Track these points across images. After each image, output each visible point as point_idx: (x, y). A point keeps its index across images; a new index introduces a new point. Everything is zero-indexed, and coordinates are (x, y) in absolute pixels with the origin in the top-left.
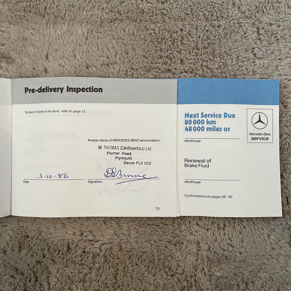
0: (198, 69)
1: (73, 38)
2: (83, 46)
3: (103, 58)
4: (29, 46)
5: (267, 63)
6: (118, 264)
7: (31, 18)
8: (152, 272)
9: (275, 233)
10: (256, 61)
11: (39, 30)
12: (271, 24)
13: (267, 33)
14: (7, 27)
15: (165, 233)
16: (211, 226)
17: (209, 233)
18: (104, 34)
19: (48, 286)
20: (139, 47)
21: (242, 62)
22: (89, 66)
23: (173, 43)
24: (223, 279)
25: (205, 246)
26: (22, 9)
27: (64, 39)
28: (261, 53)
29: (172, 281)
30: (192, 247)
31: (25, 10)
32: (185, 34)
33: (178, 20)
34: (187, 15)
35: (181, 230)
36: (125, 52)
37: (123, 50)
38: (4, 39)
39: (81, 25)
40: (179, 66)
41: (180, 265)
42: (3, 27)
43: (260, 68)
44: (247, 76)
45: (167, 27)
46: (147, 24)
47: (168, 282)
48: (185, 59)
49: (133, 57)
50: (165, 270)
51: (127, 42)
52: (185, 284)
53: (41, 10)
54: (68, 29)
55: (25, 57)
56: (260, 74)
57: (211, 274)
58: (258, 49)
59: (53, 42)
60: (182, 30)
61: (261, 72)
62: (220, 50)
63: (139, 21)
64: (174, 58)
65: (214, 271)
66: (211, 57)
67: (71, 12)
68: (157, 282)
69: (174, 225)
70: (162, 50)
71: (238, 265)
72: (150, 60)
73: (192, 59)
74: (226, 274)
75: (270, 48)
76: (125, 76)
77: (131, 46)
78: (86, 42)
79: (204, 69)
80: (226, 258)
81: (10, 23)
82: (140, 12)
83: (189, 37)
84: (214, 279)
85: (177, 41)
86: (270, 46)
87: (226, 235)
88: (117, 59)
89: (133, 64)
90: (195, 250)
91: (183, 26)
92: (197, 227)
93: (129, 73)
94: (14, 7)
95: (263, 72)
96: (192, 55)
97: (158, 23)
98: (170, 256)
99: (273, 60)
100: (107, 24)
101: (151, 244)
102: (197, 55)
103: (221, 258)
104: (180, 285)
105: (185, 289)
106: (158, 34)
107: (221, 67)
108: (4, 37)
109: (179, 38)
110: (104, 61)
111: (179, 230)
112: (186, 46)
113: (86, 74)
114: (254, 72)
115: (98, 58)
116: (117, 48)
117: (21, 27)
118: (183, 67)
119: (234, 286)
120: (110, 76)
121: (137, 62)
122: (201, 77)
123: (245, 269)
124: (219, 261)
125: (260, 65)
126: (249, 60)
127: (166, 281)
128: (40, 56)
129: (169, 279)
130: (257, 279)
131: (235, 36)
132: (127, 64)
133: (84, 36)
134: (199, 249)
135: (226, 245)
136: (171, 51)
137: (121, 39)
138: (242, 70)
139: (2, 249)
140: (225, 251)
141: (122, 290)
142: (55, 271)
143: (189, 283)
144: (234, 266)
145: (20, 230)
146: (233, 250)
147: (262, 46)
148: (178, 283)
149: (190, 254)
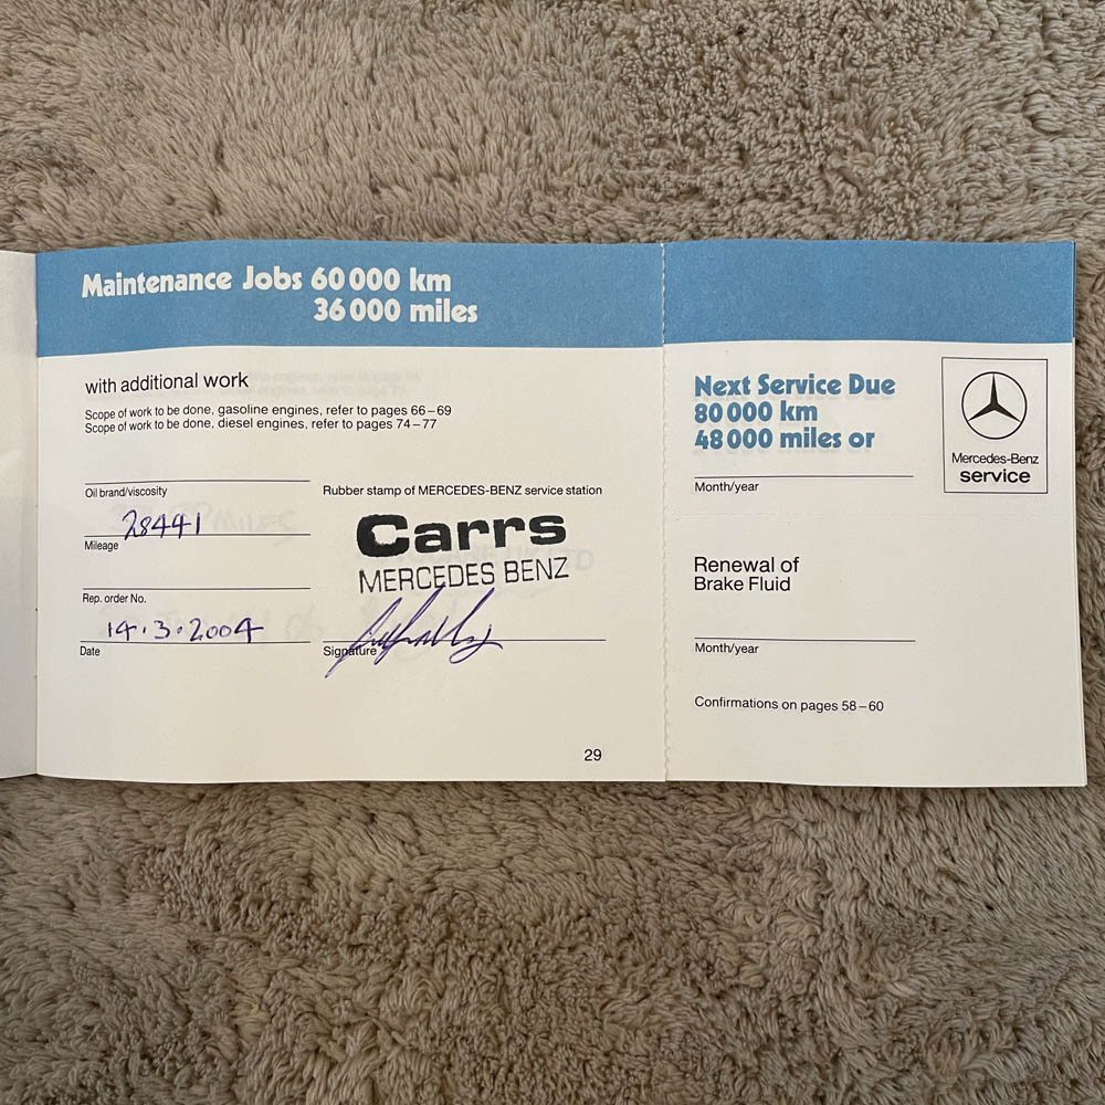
0: (807, 185)
1: (318, 75)
2: (357, 107)
3: (436, 152)
4: (149, 114)
5: (1082, 151)
6: (500, 948)
7: (156, 5)
8: (634, 979)
10: (1040, 143)
11: (188, 48)
13: (1082, 33)
14: (66, 44)
15: (687, 827)
16: (870, 799)
17: (864, 826)
18: (437, 60)
19: (233, 1038)
20: (574, 104)
21: (985, 149)
22: (382, 185)
23: (708, 83)
24: (920, 1011)
25: (849, 879)
27: (284, 81)
28: (1060, 110)
29: (718, 1019)
30: (795, 882)
32: (756, 46)
35: (752, 819)
36: (518, 124)
37: (510, 120)
38: (57, 88)
39: (347, 25)
40: (732, 172)
41: (751, 956)
42: (49, 43)
43: (1056, 171)
44: (1006, 206)
45: (682, 20)
46: (603, 11)
47: (702, 1020)
48: (755, 146)
49: (551, 143)
50: (690, 973)
51: (527, 85)
52: (772, 1029)
54: (297, 45)
55: (136, 155)
56: (1057, 196)
57: (875, 991)
58: (1046, 96)
59: (239, 94)
60: (740, 32)
61: (1061, 186)
62: (896, 106)
64: (711, 144)
65: (886, 979)
66: (859, 135)
68: (660, 1021)
69: (722, 800)
70: (662, 114)
71: (980, 956)
72: (619, 153)
73: (784, 146)
74: (932, 992)
75: (1096, 91)
76: (522, 216)
77: (545, 101)
78: (369, 92)
79: (831, 181)
80: (930, 925)
81: (75, 26)
83: (771, 59)
84: (886, 1009)
85: (722, 75)
86: (1093, 84)
87: (932, 836)
88: (491, 154)
89: (553, 170)
90: (807, 897)
91: (746, 15)
92: (814, 803)
93: (536, 205)
95: (1068, 186)
96: (782, 127)
97: (647, 5)
98: (707, 919)
100: (446, 19)
101: (631, 868)
102: (803, 128)
103: (911, 926)
104: (750, 1033)
105: (773, 1050)
106: (646, 50)
107: (898, 172)
108: (54, 80)
109: (732, 64)
110: (438, 163)
111: (743, 819)
112: (758, 95)
113: (370, 212)
114: (1032, 188)
115: (417, 151)
116: (489, 109)
117: (117, 40)
118: (750, 175)
119: (967, 1038)
120: (463, 221)
121: (568, 163)
122: (819, 214)
123: (1011, 969)
124: (904, 940)
125: (1055, 161)
126: (1009, 141)
127: (692, 1016)
128: (193, 153)
129: (708, 1008)
130: (1059, 1011)
131: (953, 48)
132: (527, 173)
133: (358, 67)
134: (825, 892)
135: (933, 876)
136: (700, 114)
137: (502, 76)
138: (985, 183)
139: (60, 890)
140: (928, 900)
141: (521, 1051)
142: (259, 980)
143: (785, 1024)
144: (965, 957)
145: (125, 823)
146: (958, 893)
147: (1065, 87)
148: (744, 1023)
149: (790, 911)
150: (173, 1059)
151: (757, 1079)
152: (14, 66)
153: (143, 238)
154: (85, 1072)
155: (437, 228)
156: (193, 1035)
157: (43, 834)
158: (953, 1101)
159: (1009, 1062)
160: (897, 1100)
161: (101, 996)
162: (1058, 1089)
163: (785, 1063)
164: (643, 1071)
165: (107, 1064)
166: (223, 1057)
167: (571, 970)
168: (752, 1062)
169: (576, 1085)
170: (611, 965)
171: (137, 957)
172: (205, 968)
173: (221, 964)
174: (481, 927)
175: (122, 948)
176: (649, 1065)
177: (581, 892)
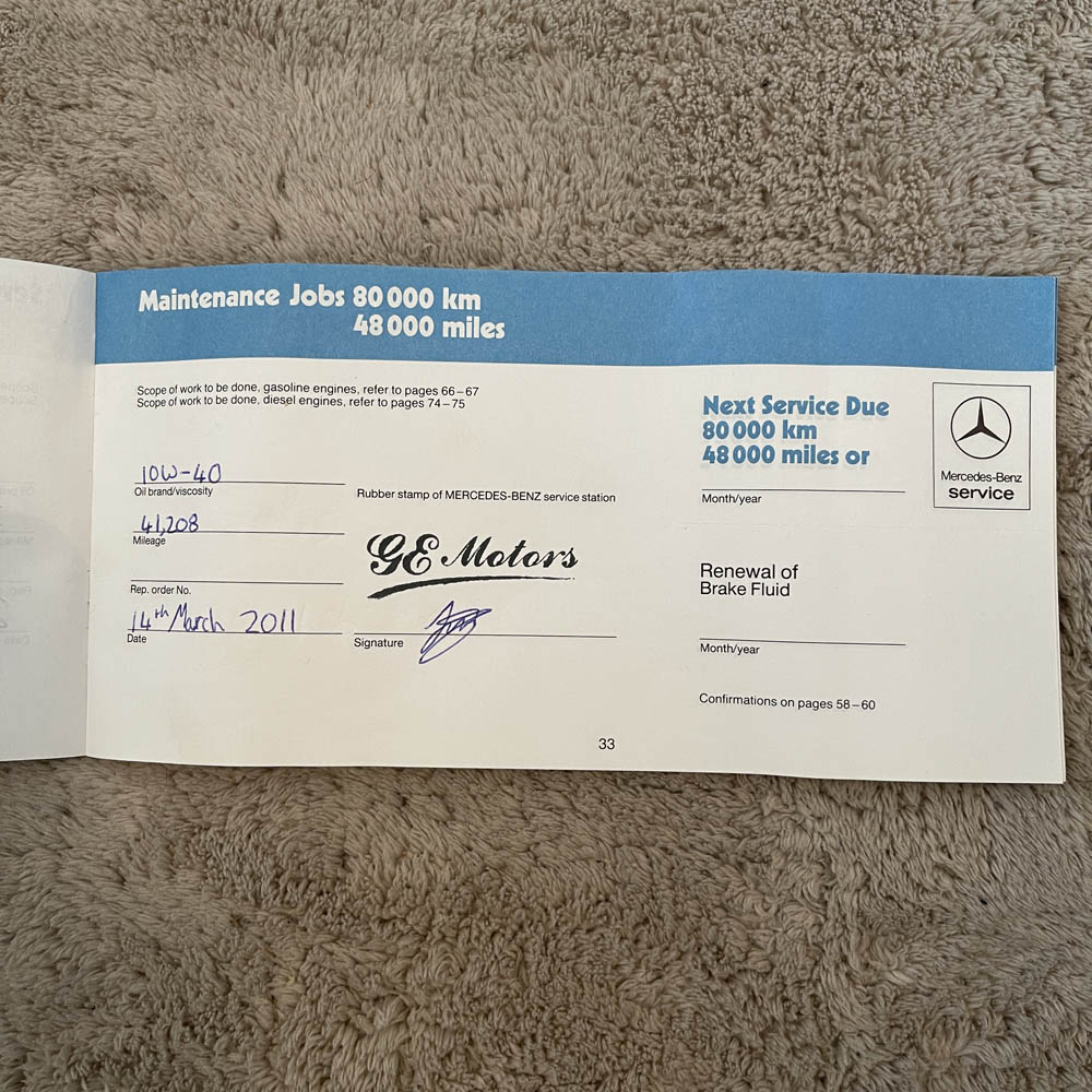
0: (824, 225)
1: (375, 114)
2: (410, 144)
3: (481, 187)
4: (218, 146)
5: (1081, 201)
6: (521, 927)
7: (227, 48)
8: (648, 961)
10: (1040, 193)
11: (256, 87)
13: (1081, 92)
14: (142, 80)
15: (702, 820)
16: (873, 797)
17: (867, 822)
18: (484, 101)
19: (269, 1008)
20: (611, 146)
21: (989, 196)
22: (431, 216)
23: (735, 130)
24: (917, 999)
25: (853, 875)
26: (197, 15)
27: (343, 119)
28: (1058, 163)
29: (726, 1001)
30: (802, 873)
31: (206, 20)
32: (779, 98)
33: (752, 46)
34: (783, 29)
35: (762, 814)
36: (559, 164)
37: (551, 159)
38: (133, 121)
39: (402, 69)
40: (755, 212)
41: (758, 942)
42: (127, 78)
43: (1055, 218)
44: (1008, 249)
45: (712, 72)
46: (639, 63)
47: (711, 1002)
48: (778, 188)
49: (588, 182)
50: (701, 957)
51: (567, 128)
52: (777, 1011)
53: (263, 18)
54: (356, 87)
55: (205, 184)
56: (1055, 241)
57: (874, 979)
58: (1048, 150)
59: (301, 130)
60: (765, 84)
61: (1059, 233)
62: (908, 155)
63: (612, 53)
64: (736, 187)
65: (885, 968)
66: (872, 181)
67: (368, 23)
68: (671, 1002)
69: (733, 794)
70: (692, 157)
71: (975, 947)
72: (650, 192)
73: (804, 189)
74: (928, 980)
76: (560, 248)
77: (583, 142)
78: (421, 130)
79: (846, 223)
80: (927, 917)
81: (151, 63)
82: (613, 23)
83: (793, 109)
84: (884, 996)
85: (748, 124)
87: (930, 833)
88: (533, 190)
89: (589, 206)
90: (812, 888)
91: (770, 69)
92: (820, 800)
93: (574, 239)
94: (167, 8)
95: (1065, 232)
96: (802, 172)
97: (679, 58)
98: (717, 906)
100: (494, 66)
101: (648, 857)
102: (821, 173)
103: (909, 917)
104: (756, 1015)
105: (777, 1032)
106: (678, 99)
107: (908, 215)
108: (132, 113)
109: (757, 114)
110: (483, 197)
111: (754, 813)
112: (781, 143)
113: (419, 241)
114: (1032, 233)
115: (464, 185)
116: (532, 149)
117: (191, 79)
118: (772, 215)
119: (960, 1026)
120: (506, 252)
121: (604, 200)
122: (835, 252)
123: (1003, 961)
124: (902, 931)
125: (1053, 208)
126: (1012, 190)
127: (702, 997)
128: (257, 183)
129: (717, 990)
130: (1048, 1002)
131: (961, 104)
132: (566, 208)
133: (412, 108)
134: (829, 884)
135: (931, 871)
136: (727, 158)
137: (544, 119)
138: (989, 228)
139: (112, 865)
140: (925, 894)
142: (296, 954)
143: (789, 1007)
144: (960, 948)
145: (175, 803)
146: (954, 887)
147: (1063, 141)
148: (750, 1006)
149: (796, 901)
150: (213, 1027)
151: (762, 1060)
152: (95, 99)
153: (208, 260)
154: (130, 1038)
155: (481, 257)
156: (233, 1005)
157: (98, 812)
158: (946, 1083)
159: (1000, 1050)
160: (894, 1082)
161: (148, 965)
162: (1046, 1076)
163: (789, 1045)
164: (656, 1048)
165: (150, 1030)
166: (260, 1026)
167: (588, 949)
168: (757, 1043)
170: (626, 946)
171: (182, 930)
172: (246, 940)
173: (261, 938)
174: (505, 905)
175: (168, 922)
176: (661, 1043)
177: (601, 878)
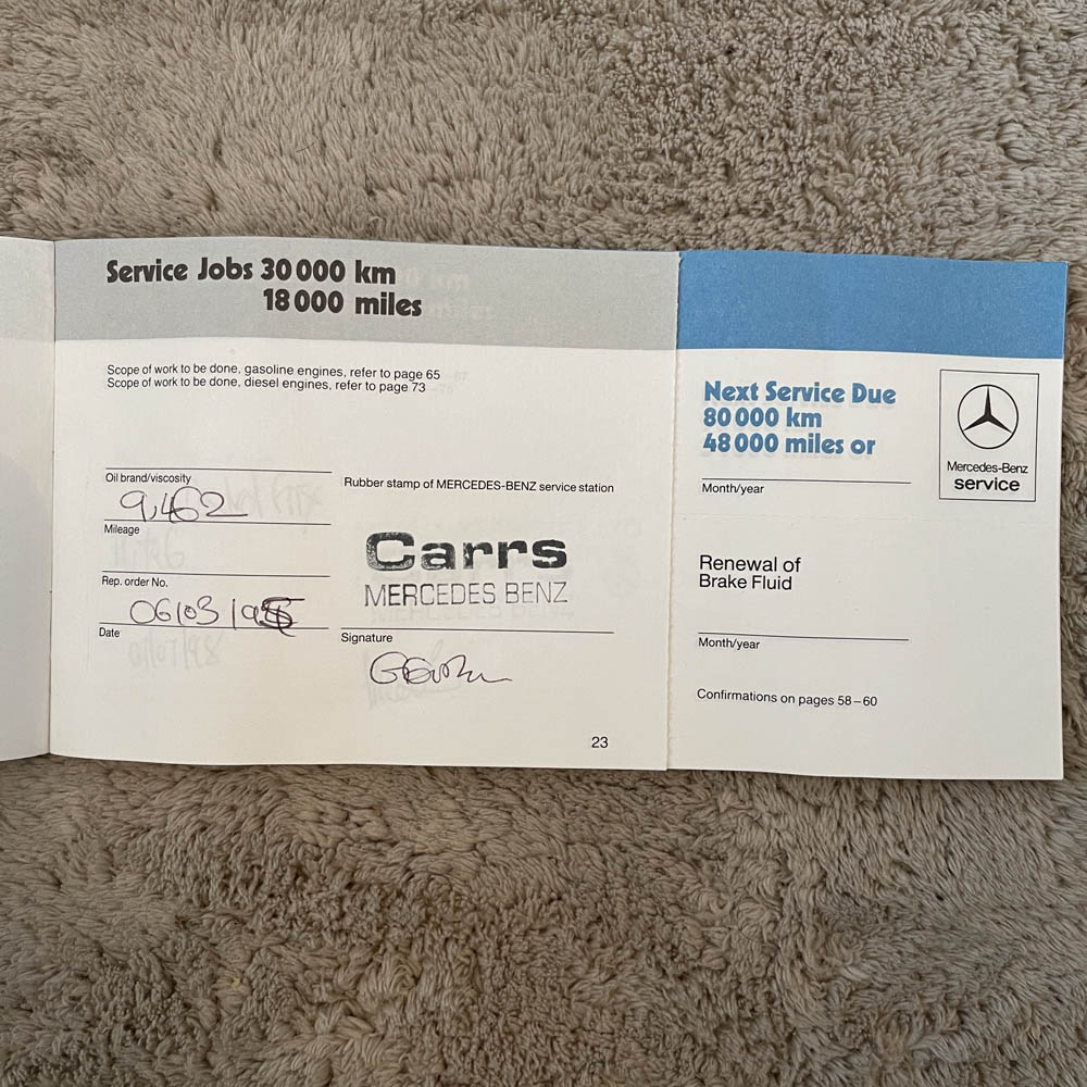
0: (789, 202)
1: (317, 77)
2: (355, 110)
3: (431, 157)
4: (148, 108)
5: (1051, 180)
6: (474, 930)
8: (602, 960)
9: (1072, 826)
10: (1010, 171)
11: (189, 45)
12: (1070, 34)
13: (1055, 66)
14: (67, 35)
15: (656, 817)
16: (831, 793)
17: (824, 819)
18: (434, 67)
19: (213, 1010)
20: (567, 116)
21: (959, 174)
22: (378, 187)
23: (697, 100)
24: (871, 994)
25: (808, 869)
27: (283, 81)
28: (1032, 140)
29: (680, 1000)
30: (758, 870)
32: (744, 66)
33: (717, 11)
35: (718, 810)
36: (512, 133)
37: (504, 128)
38: (57, 79)
39: (346, 28)
40: (717, 188)
41: (713, 940)
42: (50, 33)
43: (1026, 198)
44: (977, 230)
45: (674, 38)
46: (598, 26)
47: (665, 1000)
49: (543, 153)
50: (655, 954)
51: (521, 96)
52: (732, 1009)
54: (297, 46)
55: (135, 149)
56: (1025, 223)
57: (829, 974)
58: (1018, 125)
59: (239, 92)
60: (730, 52)
61: (1030, 213)
62: (876, 130)
63: (569, 15)
64: (698, 160)
65: (840, 963)
66: (839, 156)
68: (625, 1001)
69: (690, 790)
70: (652, 128)
71: (930, 943)
72: (609, 165)
73: (768, 164)
74: (883, 976)
75: (1066, 123)
76: (513, 223)
77: (538, 111)
78: (367, 95)
79: (812, 200)
80: (883, 913)
81: (77, 18)
83: (758, 79)
84: (839, 992)
85: (711, 93)
86: (1063, 115)
88: (484, 161)
89: (544, 179)
90: (768, 885)
91: (735, 35)
92: (777, 796)
93: (528, 214)
95: (1036, 213)
96: (767, 146)
97: (640, 22)
98: (672, 904)
99: (1075, 168)
100: (444, 26)
101: (601, 854)
102: (786, 147)
103: (865, 914)
104: (710, 1013)
105: (731, 1029)
106: (639, 65)
107: (876, 193)
108: (55, 71)
109: (721, 83)
110: (433, 167)
111: (710, 809)
112: (745, 114)
113: (366, 214)
114: (1002, 214)
115: (412, 155)
116: (484, 117)
117: (119, 35)
118: (735, 191)
119: (914, 1021)
120: (456, 227)
121: (560, 173)
122: (799, 231)
123: (958, 956)
124: (858, 927)
125: (1025, 188)
126: (983, 168)
127: (656, 995)
128: (192, 148)
129: (671, 989)
130: (1002, 996)
131: (932, 76)
132: (519, 181)
133: (357, 70)
134: (785, 881)
135: (888, 867)
136: (689, 130)
137: (497, 86)
138: (958, 207)
139: (47, 867)
140: (882, 891)
141: (491, 1030)
142: (241, 955)
143: (744, 1004)
144: (915, 944)
145: (113, 803)
146: (911, 884)
147: (1037, 117)
148: (704, 1004)
149: (751, 898)
150: (155, 1030)
151: (715, 1057)
152: (15, 56)
153: (139, 230)
154: (68, 1042)
155: (430, 232)
157: (30, 813)
158: (900, 1079)
159: (953, 1044)
160: (847, 1078)
161: (92, 969)
162: (998, 1070)
163: (742, 1042)
164: (608, 1048)
165: (90, 1034)
166: (202, 1027)
167: (541, 951)
168: (711, 1040)
169: (543, 1061)
170: (580, 947)
171: (125, 934)
172: (194, 943)
173: (206, 939)
174: (456, 909)
175: (110, 925)
176: (613, 1041)
177: (553, 877)
